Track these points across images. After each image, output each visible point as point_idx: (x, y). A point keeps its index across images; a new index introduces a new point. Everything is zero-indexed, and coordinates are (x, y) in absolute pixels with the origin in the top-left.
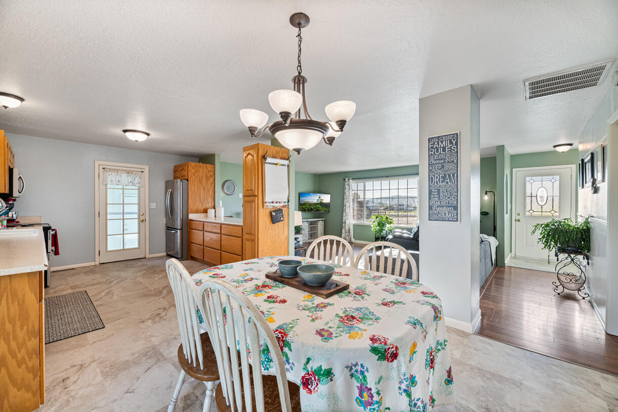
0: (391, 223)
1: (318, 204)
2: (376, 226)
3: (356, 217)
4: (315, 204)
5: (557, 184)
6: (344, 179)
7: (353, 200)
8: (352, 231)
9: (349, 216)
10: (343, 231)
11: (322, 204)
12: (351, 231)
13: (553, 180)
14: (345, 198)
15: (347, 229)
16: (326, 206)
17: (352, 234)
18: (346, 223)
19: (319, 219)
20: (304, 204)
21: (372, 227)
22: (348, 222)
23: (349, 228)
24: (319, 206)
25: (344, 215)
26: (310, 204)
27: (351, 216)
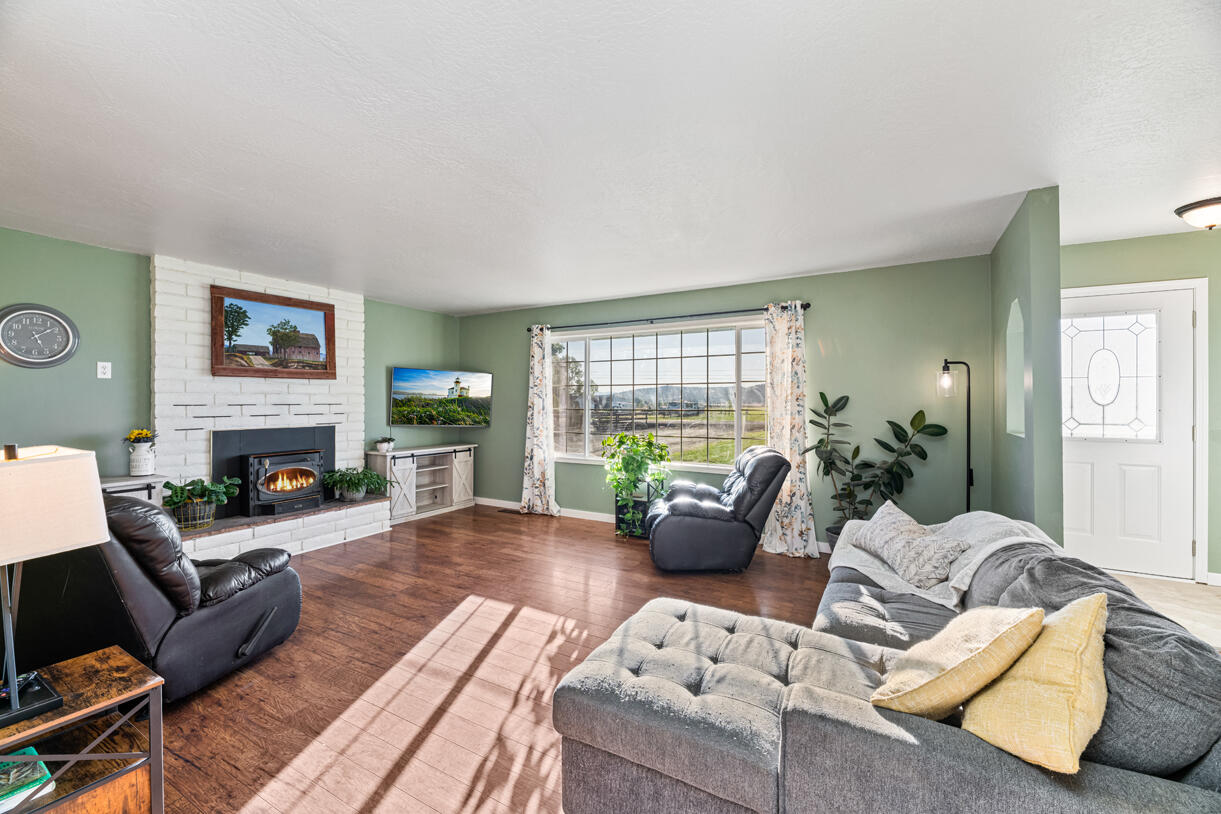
0: (662, 458)
1: (452, 401)
2: (619, 470)
3: (563, 439)
4: (441, 402)
5: (1150, 338)
6: (529, 330)
7: (556, 392)
8: (551, 483)
9: (543, 439)
10: (527, 482)
11: (464, 402)
12: (547, 483)
13: (1137, 328)
14: (531, 385)
15: (537, 475)
16: (480, 407)
17: (551, 491)
18: (535, 459)
19: (458, 448)
20: (408, 402)
21: (606, 473)
22: (538, 455)
23: (543, 474)
24: (455, 407)
25: (528, 434)
26: (427, 403)
27: (547, 437)
